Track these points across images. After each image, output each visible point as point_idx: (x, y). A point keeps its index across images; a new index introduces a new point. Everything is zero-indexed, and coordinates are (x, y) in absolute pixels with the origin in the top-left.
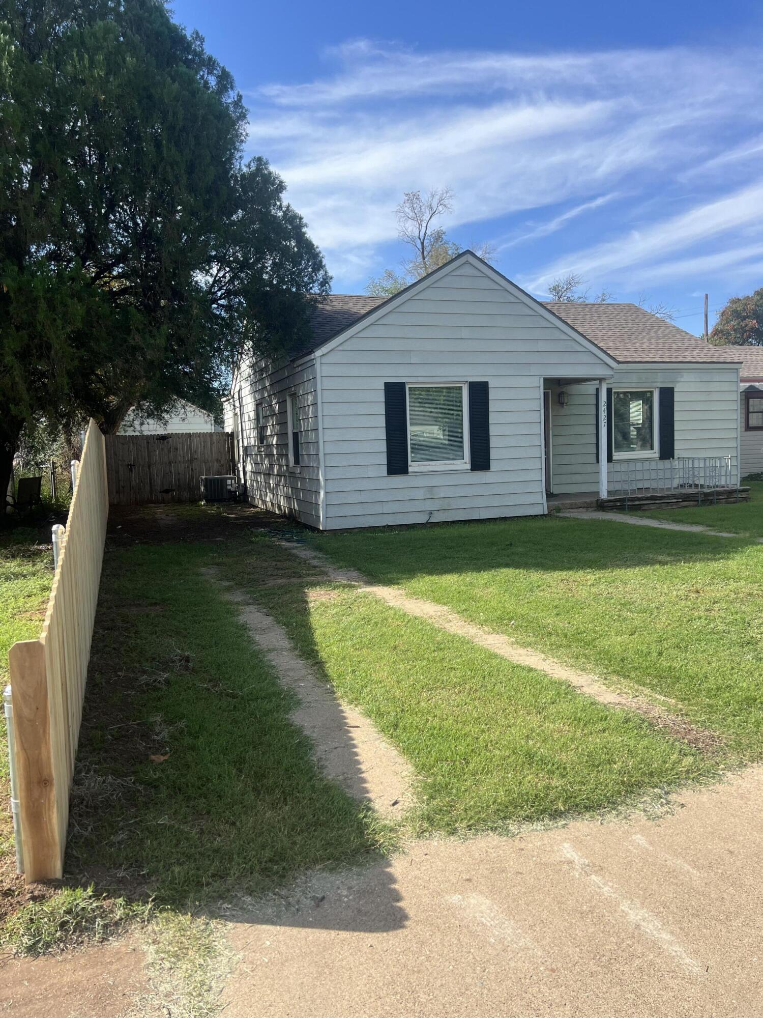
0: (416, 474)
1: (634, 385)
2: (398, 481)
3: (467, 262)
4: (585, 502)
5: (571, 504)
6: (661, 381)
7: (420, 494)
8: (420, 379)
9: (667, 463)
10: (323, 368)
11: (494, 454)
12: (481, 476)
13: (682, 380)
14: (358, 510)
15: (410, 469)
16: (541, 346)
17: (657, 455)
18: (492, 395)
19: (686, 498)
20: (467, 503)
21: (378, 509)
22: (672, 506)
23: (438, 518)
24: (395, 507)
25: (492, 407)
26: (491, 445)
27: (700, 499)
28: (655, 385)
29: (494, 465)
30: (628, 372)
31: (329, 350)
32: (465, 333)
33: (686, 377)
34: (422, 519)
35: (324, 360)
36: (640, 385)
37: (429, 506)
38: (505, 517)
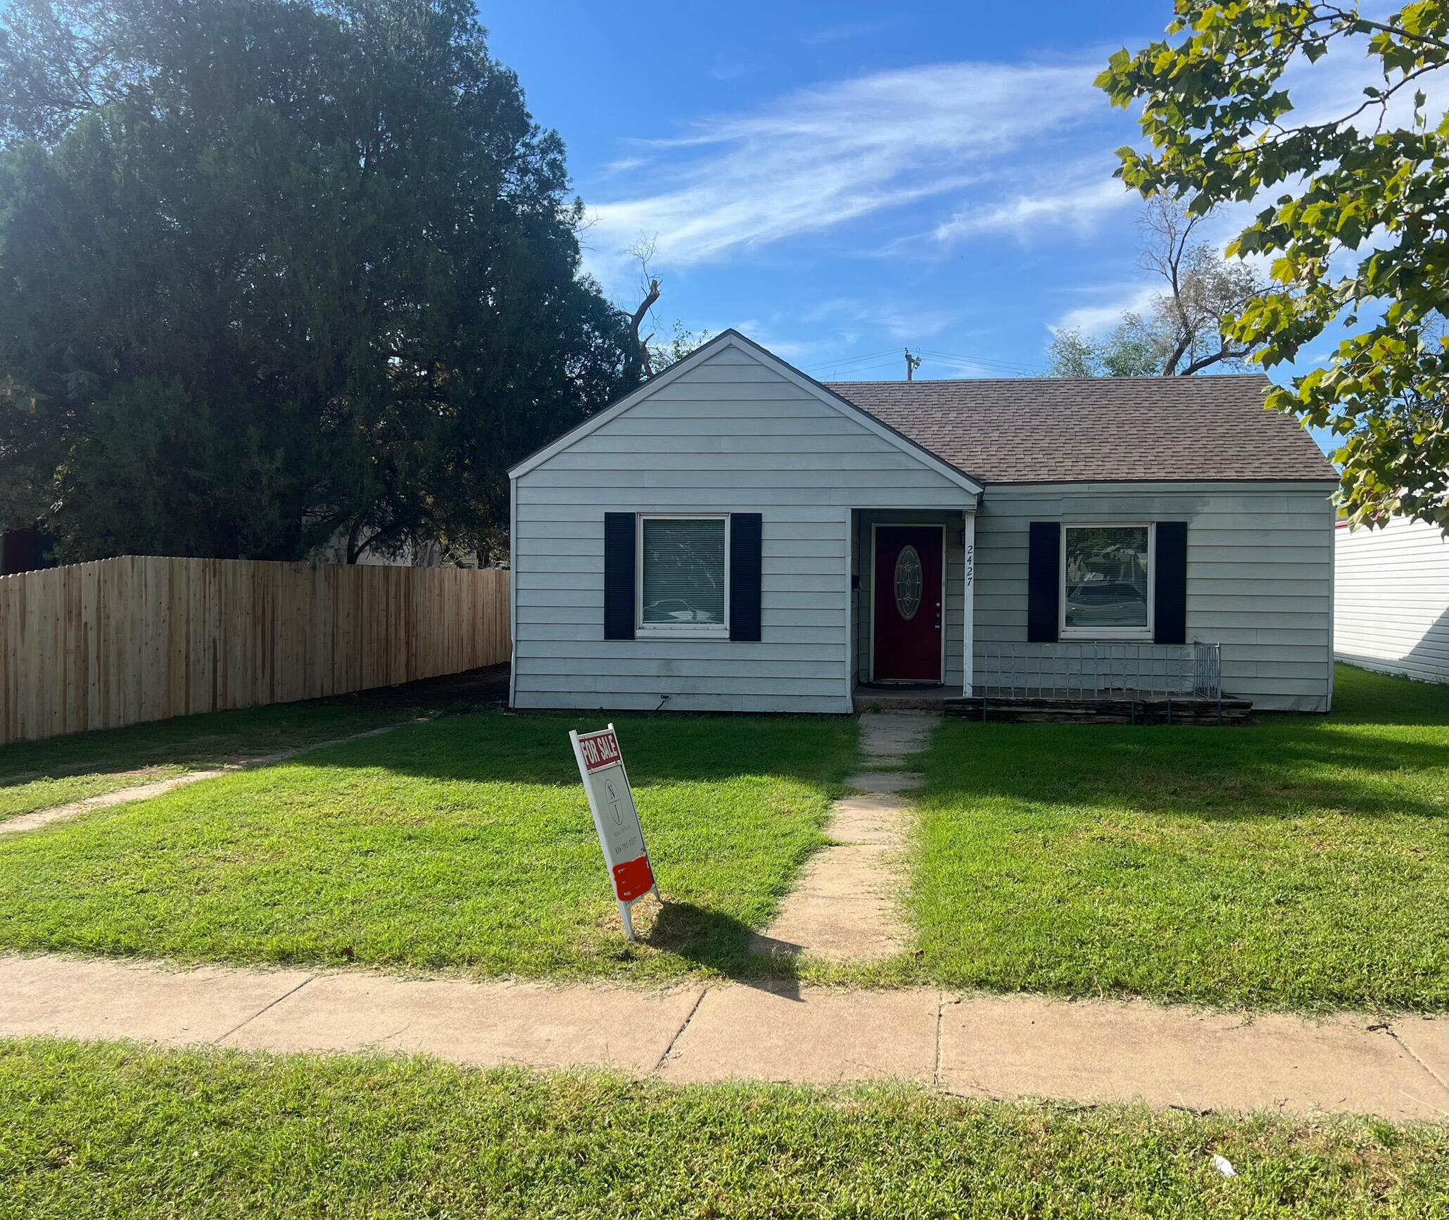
0: (648, 640)
1: (1106, 518)
2: (620, 648)
3: (730, 346)
4: (925, 701)
5: (900, 702)
6: (1163, 511)
7: (653, 669)
8: (658, 509)
9: (1172, 651)
10: (520, 493)
11: (767, 619)
12: (745, 650)
13: (1206, 510)
14: (562, 685)
15: (638, 633)
16: (848, 462)
17: (1151, 635)
18: (767, 533)
19: (1106, 708)
20: (723, 687)
21: (589, 685)
22: (1077, 719)
23: (676, 705)
24: (614, 685)
25: (766, 551)
26: (764, 606)
27: (1134, 713)
28: (1146, 517)
29: (766, 635)
30: (1092, 497)
31: (527, 470)
32: (726, 445)
33: (1214, 504)
34: (652, 704)
35: (521, 483)
36: (1117, 518)
37: (665, 686)
38: (784, 713)
